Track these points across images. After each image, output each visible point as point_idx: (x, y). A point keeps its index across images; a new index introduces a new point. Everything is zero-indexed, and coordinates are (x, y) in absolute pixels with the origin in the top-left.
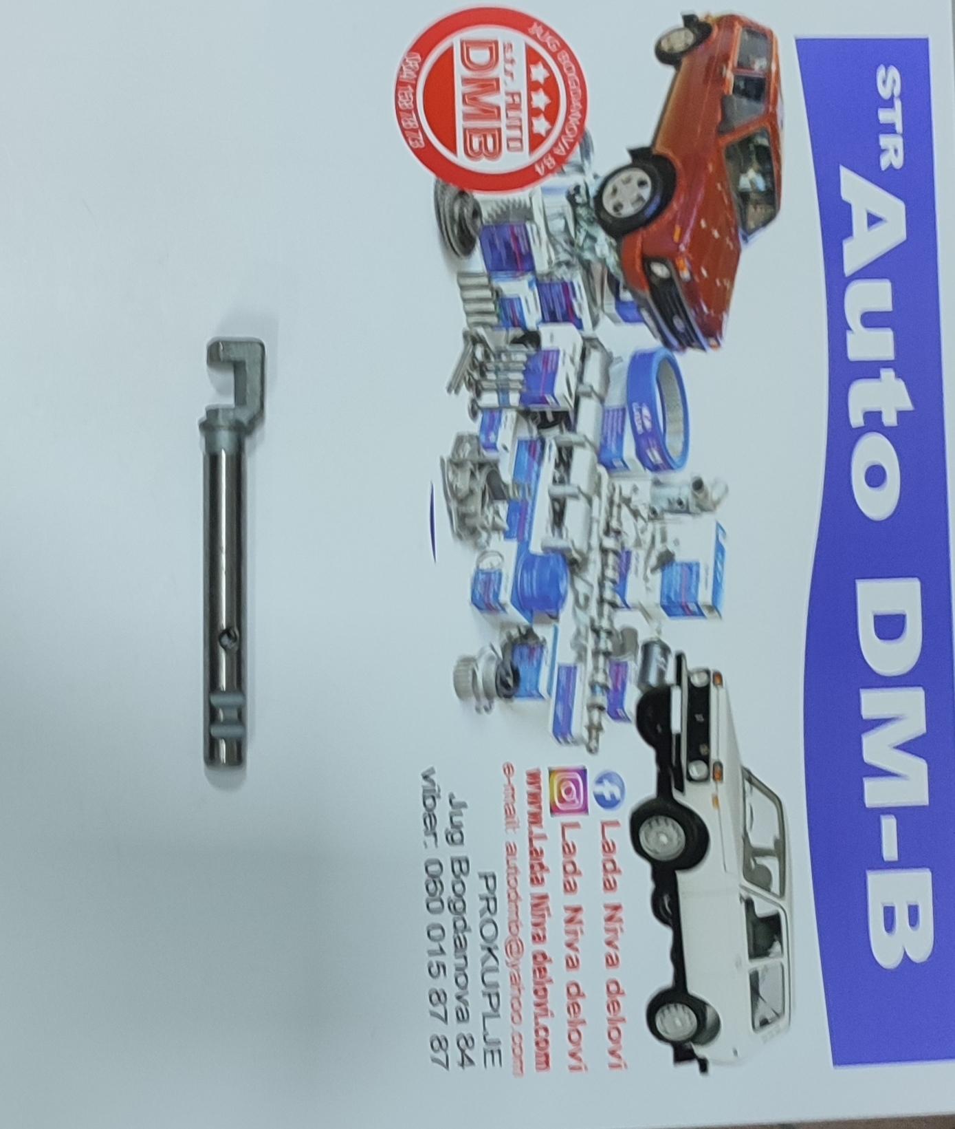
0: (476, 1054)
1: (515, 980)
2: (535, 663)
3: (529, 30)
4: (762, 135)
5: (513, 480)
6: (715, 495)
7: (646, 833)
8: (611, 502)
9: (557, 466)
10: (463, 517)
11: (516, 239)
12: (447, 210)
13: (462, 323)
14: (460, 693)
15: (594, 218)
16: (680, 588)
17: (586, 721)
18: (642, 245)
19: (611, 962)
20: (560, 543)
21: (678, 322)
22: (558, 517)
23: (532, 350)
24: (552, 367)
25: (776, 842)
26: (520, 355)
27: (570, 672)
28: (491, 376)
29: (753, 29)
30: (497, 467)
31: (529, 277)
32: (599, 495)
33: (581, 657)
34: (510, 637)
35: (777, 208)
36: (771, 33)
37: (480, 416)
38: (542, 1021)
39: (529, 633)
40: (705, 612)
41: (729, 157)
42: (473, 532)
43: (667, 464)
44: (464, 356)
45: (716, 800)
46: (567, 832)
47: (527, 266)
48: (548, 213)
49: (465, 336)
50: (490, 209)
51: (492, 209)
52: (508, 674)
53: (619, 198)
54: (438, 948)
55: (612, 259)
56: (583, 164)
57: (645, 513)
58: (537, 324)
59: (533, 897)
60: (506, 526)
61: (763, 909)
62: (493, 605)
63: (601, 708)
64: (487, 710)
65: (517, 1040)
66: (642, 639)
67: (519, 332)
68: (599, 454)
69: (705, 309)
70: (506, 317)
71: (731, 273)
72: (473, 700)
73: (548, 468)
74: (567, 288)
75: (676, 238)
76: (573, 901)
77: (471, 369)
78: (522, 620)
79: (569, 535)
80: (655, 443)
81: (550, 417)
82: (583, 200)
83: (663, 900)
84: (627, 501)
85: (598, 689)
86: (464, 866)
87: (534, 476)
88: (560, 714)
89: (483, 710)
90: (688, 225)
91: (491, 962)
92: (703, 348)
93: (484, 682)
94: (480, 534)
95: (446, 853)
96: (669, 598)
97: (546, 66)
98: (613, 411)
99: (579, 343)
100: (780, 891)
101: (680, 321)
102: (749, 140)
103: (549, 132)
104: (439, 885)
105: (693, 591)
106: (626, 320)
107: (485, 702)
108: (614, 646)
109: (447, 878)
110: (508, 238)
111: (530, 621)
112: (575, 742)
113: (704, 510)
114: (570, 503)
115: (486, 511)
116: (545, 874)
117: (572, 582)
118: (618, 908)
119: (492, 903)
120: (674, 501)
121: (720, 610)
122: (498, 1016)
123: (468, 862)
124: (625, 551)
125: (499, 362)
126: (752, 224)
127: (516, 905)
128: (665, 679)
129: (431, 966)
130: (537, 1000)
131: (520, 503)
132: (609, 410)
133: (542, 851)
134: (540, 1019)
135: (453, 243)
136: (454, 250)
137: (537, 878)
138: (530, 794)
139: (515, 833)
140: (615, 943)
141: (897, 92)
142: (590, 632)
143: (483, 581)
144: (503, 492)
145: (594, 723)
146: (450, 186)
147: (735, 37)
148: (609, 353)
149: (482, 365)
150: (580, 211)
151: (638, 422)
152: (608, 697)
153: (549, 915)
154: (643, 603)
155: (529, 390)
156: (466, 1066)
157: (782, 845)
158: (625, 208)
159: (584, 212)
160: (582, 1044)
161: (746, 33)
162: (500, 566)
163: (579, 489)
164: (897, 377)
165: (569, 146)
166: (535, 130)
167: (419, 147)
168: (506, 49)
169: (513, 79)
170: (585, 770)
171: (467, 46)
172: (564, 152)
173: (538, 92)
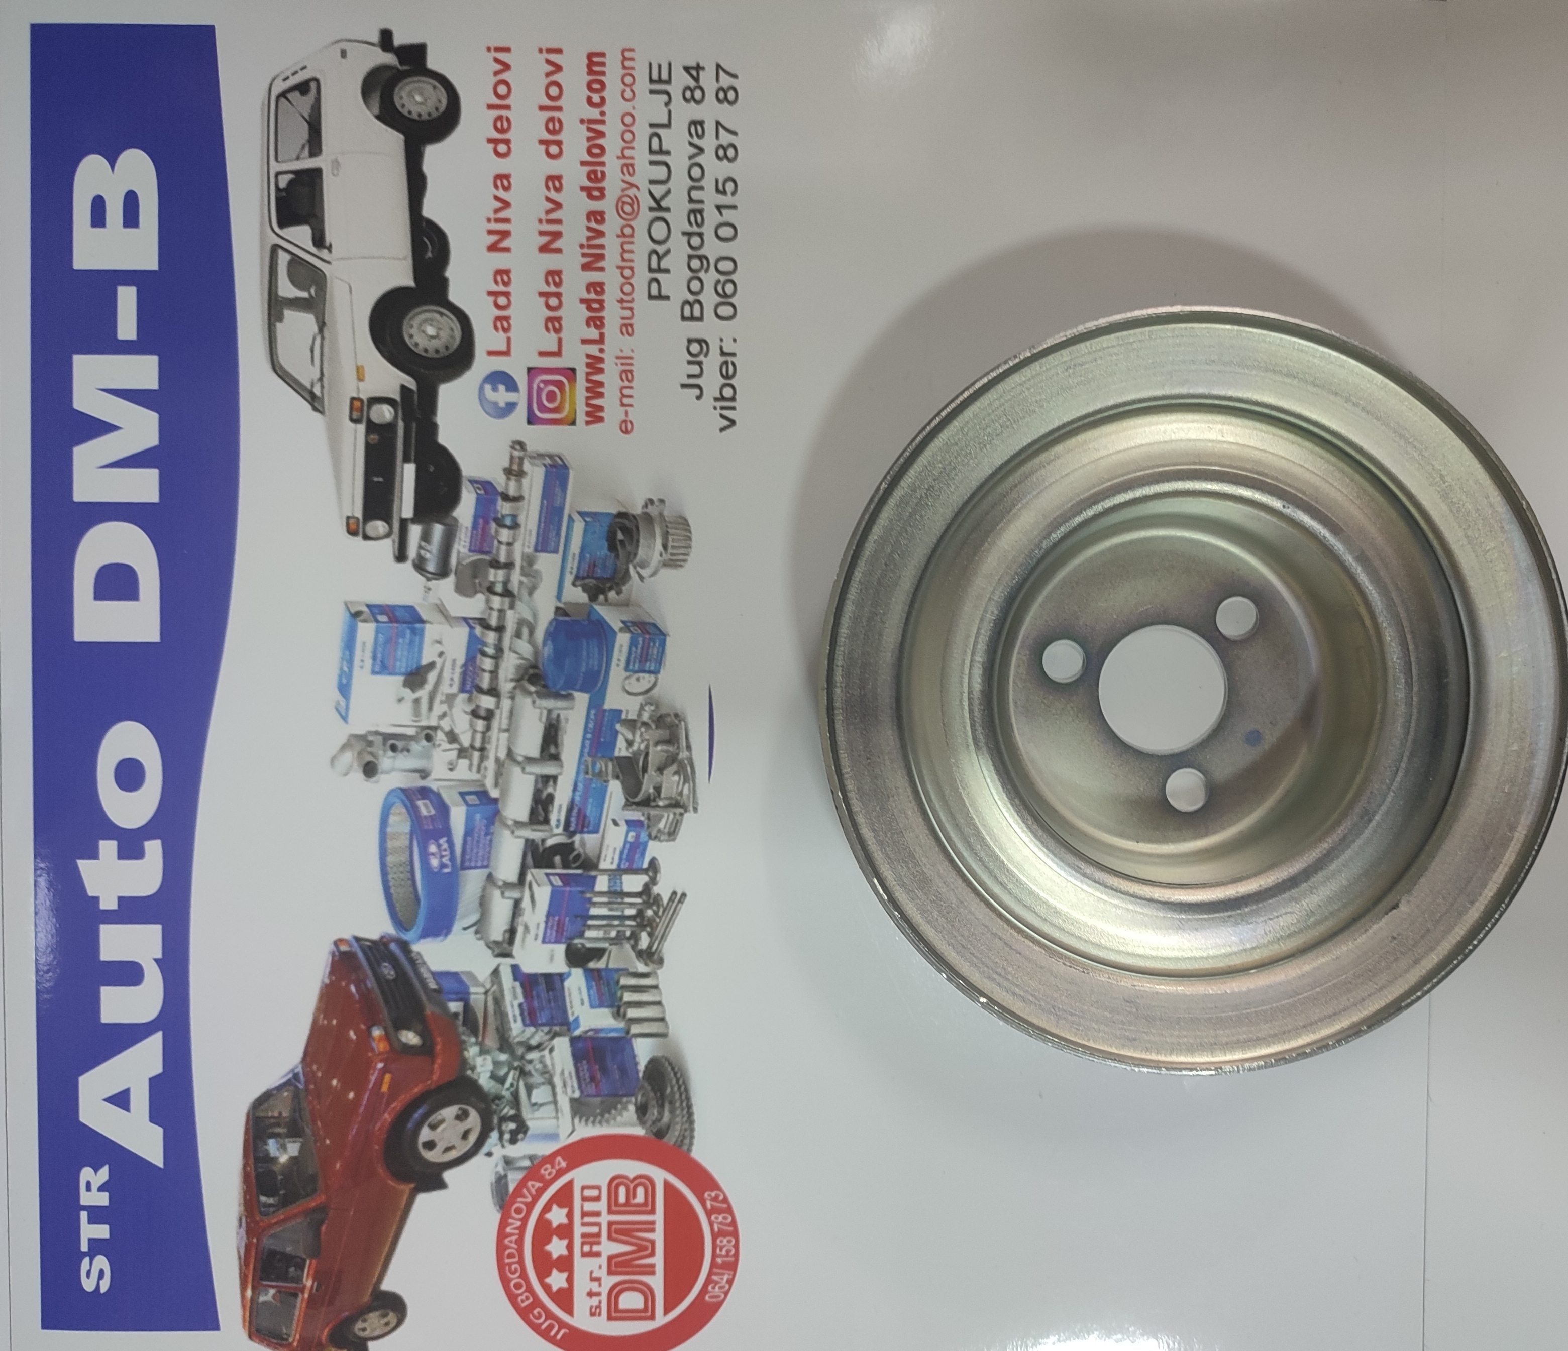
0: (681, 80)
1: (628, 168)
2: (588, 556)
3: (567, 1331)
4: (266, 1205)
5: (607, 782)
6: (348, 757)
7: (453, 337)
8: (482, 749)
9: (551, 798)
10: (672, 740)
11: (593, 1079)
12: (678, 1112)
13: (664, 977)
14: (683, 524)
15: (493, 1101)
16: (397, 643)
17: (525, 481)
18: (433, 1069)
19: (502, 180)
20: (550, 703)
21: (389, 974)
22: (552, 734)
23: (576, 941)
24: (553, 920)
25: (280, 319)
26: (592, 936)
27: (544, 545)
28: (631, 912)
29: (275, 1341)
30: (627, 800)
31: (577, 1033)
32: (497, 760)
33: (529, 561)
34: (618, 593)
35: (251, 1115)
36: (250, 1337)
37: (645, 865)
38: (595, 113)
39: (595, 593)
40: (365, 609)
41: (313, 1178)
42: (659, 720)
43: (409, 796)
44: (663, 937)
45: (360, 375)
46: (555, 348)
47: (580, 1045)
48: (552, 1107)
49: (661, 962)
50: (625, 1114)
51: (621, 1115)
52: (622, 544)
53: (462, 1127)
54: (724, 212)
55: (472, 1052)
56: (504, 1170)
57: (440, 736)
58: (569, 974)
59: (602, 269)
60: (618, 727)
61: (301, 234)
62: (639, 631)
63: (506, 497)
64: (651, 501)
65: (628, 95)
66: (451, 580)
67: (592, 965)
68: (497, 812)
69: (353, 989)
70: (608, 985)
71: (317, 1034)
72: (666, 513)
73: (562, 795)
74: (530, 1017)
75: (388, 1077)
76: (551, 261)
77: (654, 920)
78: (603, 611)
79: (539, 713)
80: (424, 822)
81: (557, 859)
82: (507, 1127)
83: (432, 252)
84: (462, 753)
85: (508, 522)
86: (687, 313)
87: (580, 786)
88: (558, 490)
89: (656, 503)
90: (370, 1094)
91: (658, 191)
92: (357, 939)
93: (653, 536)
94: (651, 717)
95: (709, 329)
96: (414, 632)
97: (547, 1288)
98: (476, 868)
99: (516, 949)
100: (277, 256)
101: (386, 971)
102: (285, 1202)
103: (547, 1209)
104: (720, 290)
105: (381, 638)
106: (455, 975)
107: (651, 510)
108: (486, 575)
109: (709, 298)
110: (604, 1081)
111: (592, 611)
112: (541, 456)
113: (362, 738)
114: (535, 753)
115: (642, 747)
116: (586, 296)
117: (536, 653)
118: (493, 248)
119: (654, 265)
120: (402, 750)
121: (348, 615)
122: (652, 125)
123: (684, 318)
124: (467, 692)
125: (620, 928)
126: (286, 1094)
127: (623, 260)
128: (423, 529)
129: (734, 193)
130: (600, 141)
131: (600, 755)
132: (483, 867)
133: (588, 325)
134: (599, 117)
135: (672, 1075)
136: (670, 1064)
137: (596, 293)
138: (601, 395)
139: (622, 351)
140: (498, 205)
141: (85, 1262)
142: (516, 592)
143: (650, 661)
144: (620, 768)
145: (516, 480)
146: (675, 1144)
147: (299, 1330)
148: (478, 936)
149: (642, 926)
150: (512, 1112)
151: (445, 850)
152: (496, 512)
153: (582, 246)
154: (446, 627)
155: (582, 892)
156: (694, 64)
157: (273, 312)
158: (453, 1116)
159: (505, 1111)
160: (546, 81)
161: (285, 1337)
162: (627, 678)
163: (523, 769)
164: (96, 899)
165: (521, 1190)
166: (565, 1211)
167: (712, 1190)
168: (598, 1311)
169: (591, 1272)
170: (530, 422)
171: (647, 1313)
172: (530, 1184)
173: (560, 1257)
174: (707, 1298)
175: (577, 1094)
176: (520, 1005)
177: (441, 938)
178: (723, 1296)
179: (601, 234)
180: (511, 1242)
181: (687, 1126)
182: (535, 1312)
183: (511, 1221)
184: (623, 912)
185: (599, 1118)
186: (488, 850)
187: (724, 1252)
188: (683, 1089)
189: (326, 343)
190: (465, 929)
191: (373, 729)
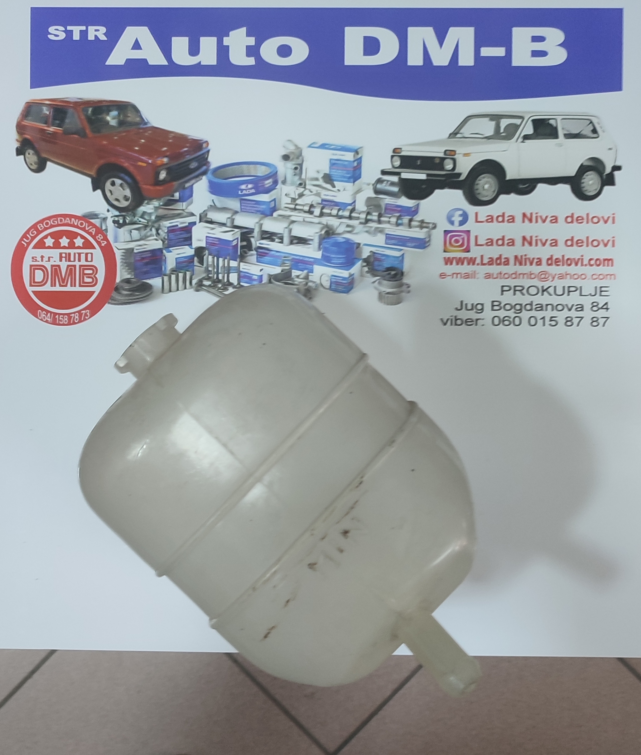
0: (601, 301)
1: (561, 277)
2: (383, 258)
3: (25, 246)
4: (88, 111)
5: (281, 266)
6: (292, 148)
7: (484, 197)
8: (295, 209)
9: (273, 240)
11: (143, 259)
12: (127, 298)
13: (190, 292)
14: (400, 302)
15: (132, 213)
16: (345, 170)
17: (418, 229)
18: (147, 185)
19: (555, 220)
20: (316, 240)
21: (193, 165)
22: (302, 241)
23: (207, 252)
24: (216, 241)
25: (491, 120)
26: (209, 259)
27: (389, 237)
28: (220, 277)
29: (25, 114)
30: (272, 275)
31: (164, 251)
32: (290, 216)
33: (381, 231)
34: (367, 272)
35: (129, 104)
36: (27, 103)
37: (242, 284)
38: (586, 262)
39: (367, 261)
40: (359, 156)
41: (99, 131)
42: (309, 290)
43: (274, 175)
44: (208, 292)
45: (466, 155)
46: (479, 243)
47: (159, 253)
48: (130, 240)
49: (197, 290)
50: (126, 273)
51: (125, 272)
52: (389, 274)
53: (121, 199)
54: (542, 320)
55: (156, 203)
56: (102, 217)
57: (301, 190)
58: (193, 248)
59: (515, 265)
60: (306, 271)
61: (529, 129)
62: (350, 281)
63: (411, 220)
64: (409, 287)
65: (595, 277)
66: (374, 195)
67: (196, 258)
68: (266, 216)
69: (186, 149)
70: (187, 266)
71: (166, 133)
72: (403, 294)
73: (274, 246)
74: (171, 230)
75: (144, 165)
76: (518, 242)
77: (216, 288)
78: (359, 264)
79: (312, 235)
80: (261, 182)
81: (245, 243)
82: (121, 219)
83: (522, 188)
84: (294, 200)
85: (400, 222)
86: (495, 303)
87: (278, 254)
88: (413, 245)
89: (409, 289)
90: (138, 157)
91: (551, 290)
92: (208, 151)
93: (393, 288)
94: (310, 287)
95: (488, 314)
96: (349, 178)
97: (46, 237)
98: (242, 206)
99: (204, 224)
100: (519, 119)
102: (89, 119)
103: (83, 237)
104: (506, 318)
105: (346, 163)
106: (191, 196)
107: (404, 288)
108: (375, 212)
109: (502, 314)
110: (143, 263)
111: (359, 260)
112: (430, 236)
113: (301, 154)
114: (294, 233)
115: (296, 283)
116: (503, 257)
117: (339, 234)
118: (524, 215)
119: (517, 288)
120: (295, 172)
121: (358, 148)
122: (581, 287)
123: (493, 302)
124: (322, 202)
125: (213, 271)
126: (138, 119)
127: (520, 274)
128: (396, 182)
129: (550, 325)
130: (573, 265)
131: (293, 263)
132: (241, 209)
133: (490, 258)
134: (584, 263)
135: (144, 295)
136: (148, 295)
137: (505, 262)
138: (457, 264)
139: (478, 273)
140: (544, 217)
141: (62, 28)
142: (367, 225)
143: (335, 286)
144: (287, 273)
145: (419, 225)
146: (112, 296)
147: (30, 125)
148: (209, 207)
149: (214, 282)
150: (127, 221)
151: (249, 191)
152: (405, 216)
153: (526, 255)
154: (352, 193)
155: (229, 255)
156: (609, 307)
157: (493, 116)
158: (125, 194)
159: (128, 218)
160: (600, 239)
161: (27, 118)
162: (328, 276)
163: (286, 228)
164: (228, 36)
165: (91, 226)
166: (81, 245)
167: (89, 313)
168: (35, 260)
169: (52, 257)
170: (445, 231)
171: (33, 283)
172: (94, 229)
173: (60, 243)
174: (39, 311)
175: (135, 251)
176: (177, 225)
177: (209, 190)
178: (40, 318)
179: (531, 264)
180: (68, 220)
181: (120, 302)
182: (35, 232)
183: (77, 220)
184: (220, 273)
185: (124, 261)
186: (250, 211)
187: (61, 319)
188: (138, 300)
189: (480, 140)
190: (213, 200)
191: (304, 159)
